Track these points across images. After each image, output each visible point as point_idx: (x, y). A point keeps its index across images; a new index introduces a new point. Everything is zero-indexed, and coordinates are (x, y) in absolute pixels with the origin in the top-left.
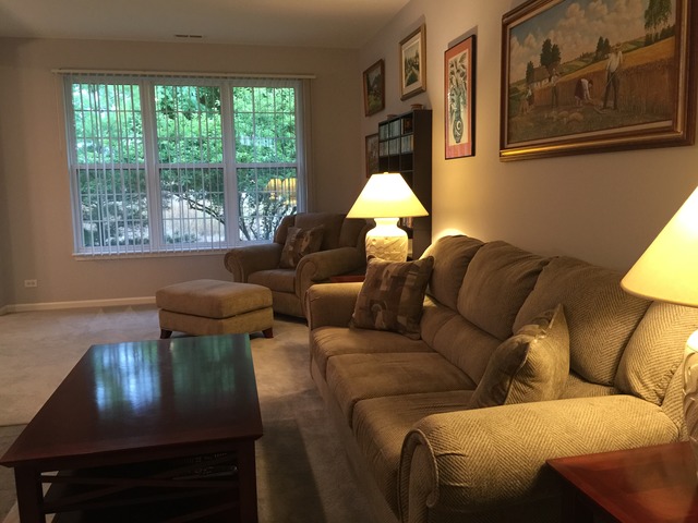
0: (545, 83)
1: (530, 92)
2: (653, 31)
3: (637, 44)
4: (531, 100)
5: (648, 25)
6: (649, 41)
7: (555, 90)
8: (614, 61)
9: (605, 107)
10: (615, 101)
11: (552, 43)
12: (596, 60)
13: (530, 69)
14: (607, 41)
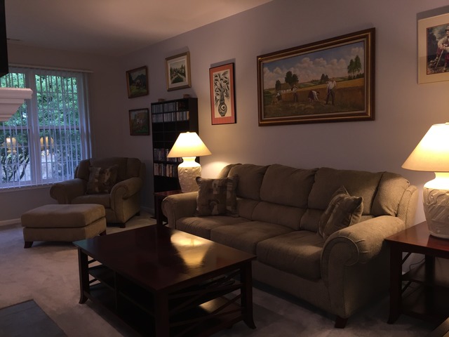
0: (289, 91)
1: (278, 94)
2: (352, 74)
3: (344, 79)
4: (279, 98)
5: (349, 72)
6: (350, 78)
7: (295, 94)
8: (331, 85)
9: (327, 103)
10: (333, 101)
11: (293, 74)
12: (321, 83)
13: (278, 83)
14: (327, 76)
